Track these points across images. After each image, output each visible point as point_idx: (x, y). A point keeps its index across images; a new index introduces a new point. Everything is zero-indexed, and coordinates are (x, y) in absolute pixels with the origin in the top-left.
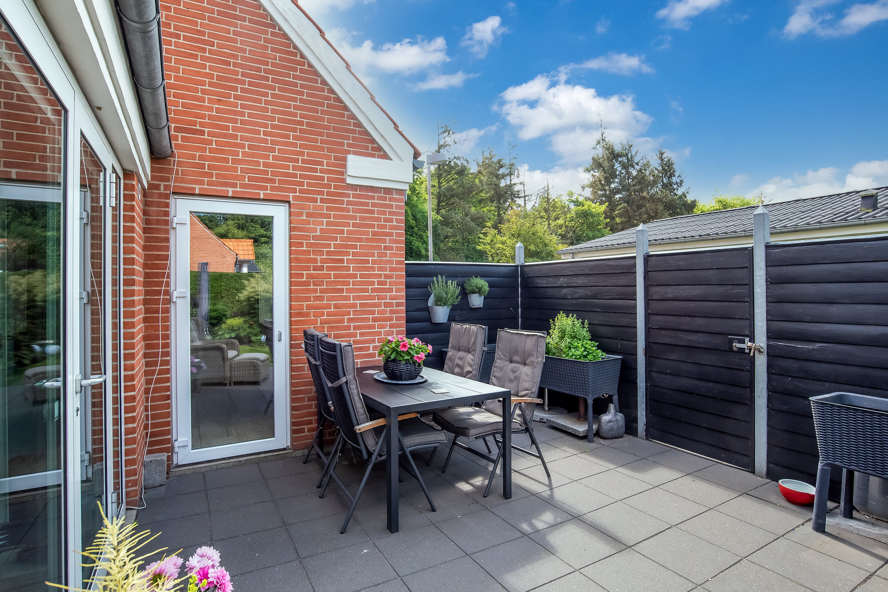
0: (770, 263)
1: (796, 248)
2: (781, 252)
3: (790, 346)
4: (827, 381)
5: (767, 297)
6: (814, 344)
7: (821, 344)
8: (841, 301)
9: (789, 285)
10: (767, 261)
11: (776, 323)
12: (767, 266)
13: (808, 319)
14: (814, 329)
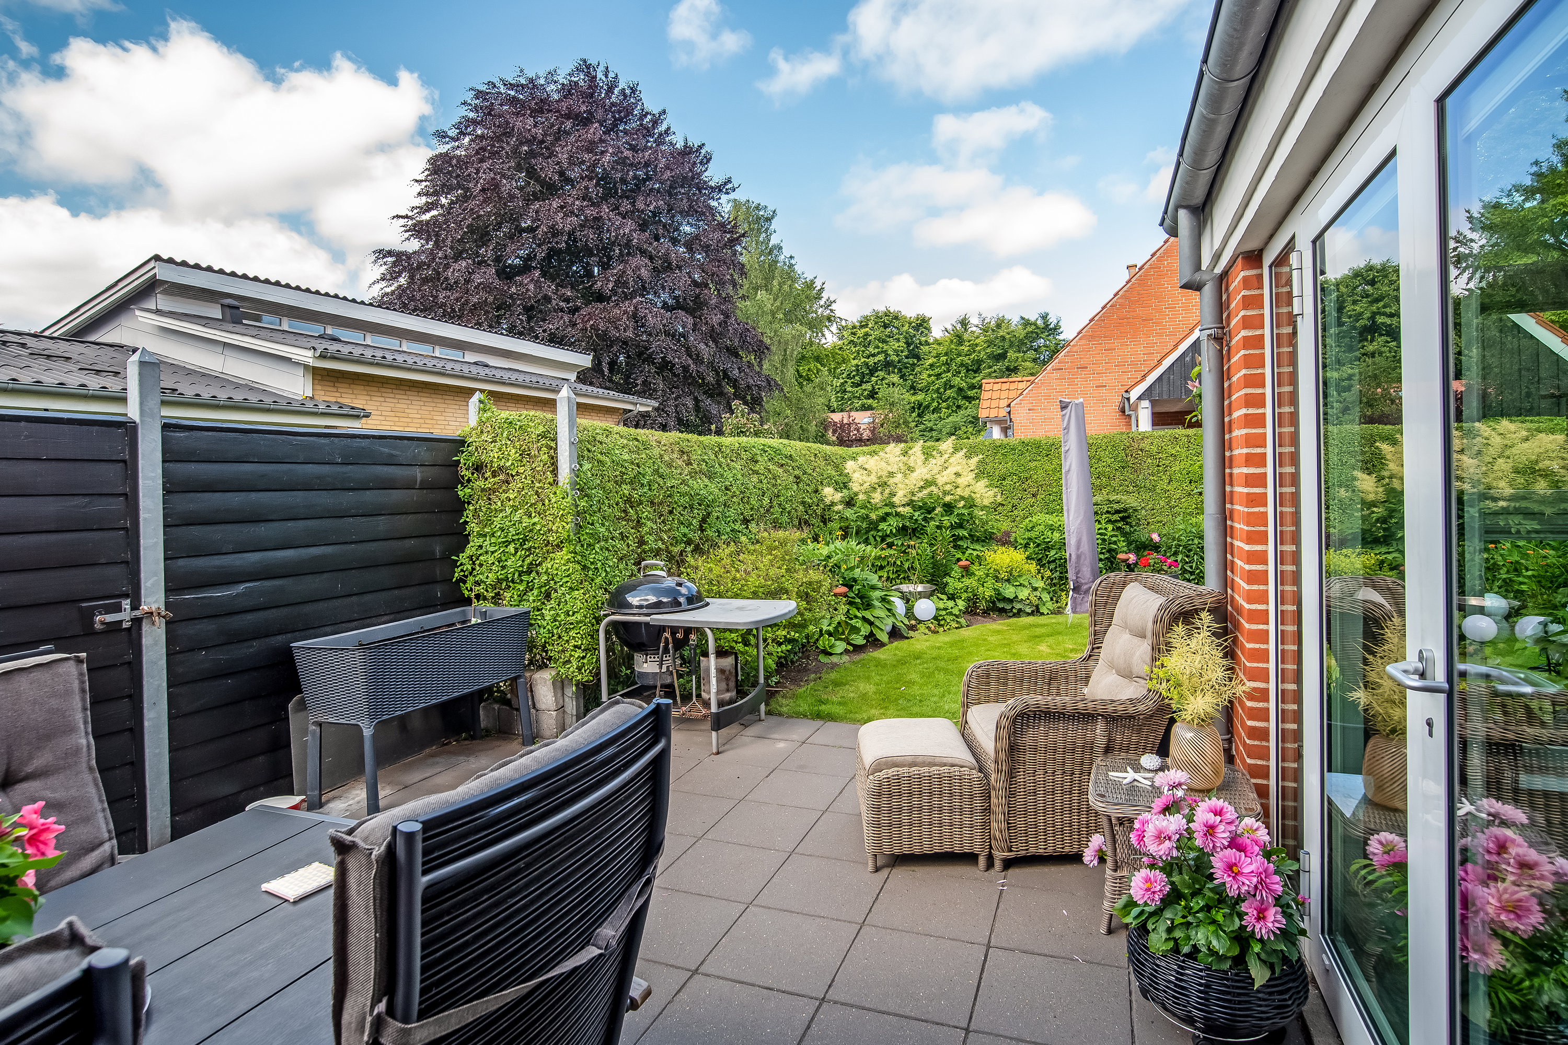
0: (170, 456)
1: (210, 433)
2: (186, 437)
3: (205, 597)
4: (254, 638)
5: (165, 516)
6: (236, 586)
7: (248, 585)
8: (270, 518)
9: (199, 495)
10: (164, 452)
11: (181, 562)
12: (164, 461)
13: (230, 548)
14: (238, 563)
